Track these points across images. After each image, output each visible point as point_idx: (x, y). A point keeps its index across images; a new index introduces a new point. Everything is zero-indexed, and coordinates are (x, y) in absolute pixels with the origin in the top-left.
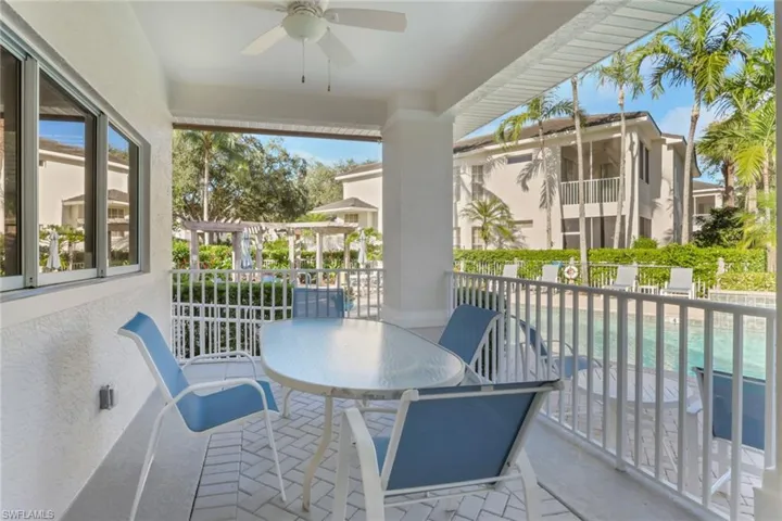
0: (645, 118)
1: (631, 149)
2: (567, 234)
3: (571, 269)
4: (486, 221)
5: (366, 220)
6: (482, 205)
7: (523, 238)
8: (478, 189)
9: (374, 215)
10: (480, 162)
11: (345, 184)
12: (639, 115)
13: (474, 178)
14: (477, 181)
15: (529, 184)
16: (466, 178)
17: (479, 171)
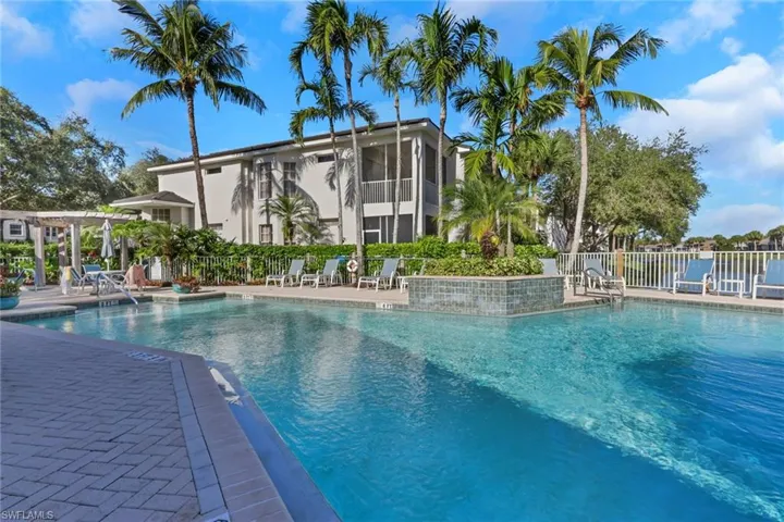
0: (425, 124)
1: (417, 152)
2: (367, 231)
3: (352, 264)
4: (289, 218)
5: (180, 217)
6: (285, 202)
7: (331, 235)
8: (290, 187)
9: (191, 211)
10: (292, 159)
11: (159, 176)
12: (423, 120)
13: (285, 175)
14: (289, 178)
15: (335, 183)
16: (278, 174)
17: (291, 168)
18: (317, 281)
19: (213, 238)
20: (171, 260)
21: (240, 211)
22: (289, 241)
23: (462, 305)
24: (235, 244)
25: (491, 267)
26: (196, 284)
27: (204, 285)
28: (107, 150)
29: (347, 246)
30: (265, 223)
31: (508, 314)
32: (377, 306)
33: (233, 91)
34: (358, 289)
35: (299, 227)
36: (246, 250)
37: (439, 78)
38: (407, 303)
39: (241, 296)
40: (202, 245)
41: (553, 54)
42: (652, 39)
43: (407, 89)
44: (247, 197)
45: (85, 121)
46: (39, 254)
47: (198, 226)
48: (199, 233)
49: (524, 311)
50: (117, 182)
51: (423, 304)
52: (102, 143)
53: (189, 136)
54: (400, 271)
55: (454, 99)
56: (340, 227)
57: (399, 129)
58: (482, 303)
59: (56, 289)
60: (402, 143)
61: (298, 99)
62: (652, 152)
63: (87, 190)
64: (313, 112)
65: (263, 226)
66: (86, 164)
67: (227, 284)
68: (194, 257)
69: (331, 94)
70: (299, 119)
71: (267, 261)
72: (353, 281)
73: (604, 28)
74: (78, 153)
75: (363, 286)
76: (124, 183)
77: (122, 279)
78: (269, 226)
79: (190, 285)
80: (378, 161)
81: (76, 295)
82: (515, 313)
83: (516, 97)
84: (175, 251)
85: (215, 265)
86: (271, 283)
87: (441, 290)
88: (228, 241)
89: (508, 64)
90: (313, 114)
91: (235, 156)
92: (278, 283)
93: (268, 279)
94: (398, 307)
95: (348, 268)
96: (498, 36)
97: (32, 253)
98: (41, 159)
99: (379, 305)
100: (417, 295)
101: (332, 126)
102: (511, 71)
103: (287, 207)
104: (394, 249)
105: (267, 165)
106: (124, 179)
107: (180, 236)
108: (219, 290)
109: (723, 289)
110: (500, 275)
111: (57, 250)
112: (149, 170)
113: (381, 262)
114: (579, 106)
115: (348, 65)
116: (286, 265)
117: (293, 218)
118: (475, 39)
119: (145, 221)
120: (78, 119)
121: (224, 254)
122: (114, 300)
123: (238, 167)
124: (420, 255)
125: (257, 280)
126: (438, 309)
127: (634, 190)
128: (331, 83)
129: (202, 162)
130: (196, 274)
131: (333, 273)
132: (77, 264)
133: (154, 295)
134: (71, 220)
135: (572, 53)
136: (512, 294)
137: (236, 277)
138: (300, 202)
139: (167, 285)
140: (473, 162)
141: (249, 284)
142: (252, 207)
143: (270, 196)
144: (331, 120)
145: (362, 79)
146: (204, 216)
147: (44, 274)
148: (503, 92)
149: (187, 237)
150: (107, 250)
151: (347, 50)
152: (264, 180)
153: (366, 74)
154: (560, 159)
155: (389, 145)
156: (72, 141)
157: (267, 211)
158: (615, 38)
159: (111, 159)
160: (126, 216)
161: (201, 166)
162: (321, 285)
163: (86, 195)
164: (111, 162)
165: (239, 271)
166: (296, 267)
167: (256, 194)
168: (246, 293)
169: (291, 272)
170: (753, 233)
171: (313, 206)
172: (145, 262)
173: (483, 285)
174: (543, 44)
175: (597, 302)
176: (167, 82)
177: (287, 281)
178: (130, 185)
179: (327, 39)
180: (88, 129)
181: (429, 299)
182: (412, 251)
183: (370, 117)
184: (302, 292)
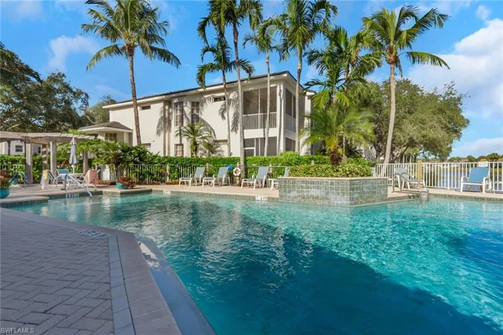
0: (286, 75)
1: (280, 94)
2: (246, 148)
3: (237, 170)
4: (194, 139)
5: (123, 138)
6: (192, 128)
7: (222, 151)
8: (195, 118)
9: (130, 135)
10: (197, 99)
11: (110, 112)
12: (284, 72)
13: (192, 110)
14: (195, 112)
15: (226, 115)
16: (187, 110)
17: (196, 105)
18: (213, 181)
19: (144, 152)
20: (116, 167)
21: (162, 134)
22: (194, 155)
23: (317, 198)
24: (159, 157)
25: (337, 171)
26: (132, 183)
27: (137, 184)
28: (77, 94)
29: (233, 158)
30: (179, 143)
31: (351, 204)
32: (256, 199)
33: (159, 53)
34: (242, 187)
35: (201, 146)
36: (166, 160)
37: (299, 38)
38: (278, 196)
39: (162, 191)
40: (137, 157)
41: (373, 26)
42: (441, 15)
43: (274, 50)
44: (167, 124)
45: (63, 75)
46: (29, 162)
47: (135, 144)
48: (135, 148)
49: (361, 203)
50: (83, 116)
51: (290, 197)
52: (74, 90)
53: (130, 82)
54: (270, 175)
55: (306, 56)
56: (229, 145)
57: (269, 79)
58: (332, 196)
59: (39, 186)
60: (271, 88)
61: (202, 58)
62: (433, 97)
63: (64, 121)
64: (211, 67)
65: (177, 145)
66: (63, 104)
67: (153, 184)
68: (131, 165)
69: (224, 54)
70: (203, 71)
71: (180, 168)
72: (238, 182)
73: (406, 8)
74: (58, 96)
75: (245, 185)
76: (88, 117)
77: (82, 179)
78: (181, 145)
79: (127, 183)
80: (254, 101)
81: (52, 189)
82: (355, 204)
83: (350, 54)
84: (118, 161)
85: (145, 170)
86: (183, 183)
87: (302, 187)
88: (154, 154)
89: (344, 32)
90: (212, 67)
91: (160, 98)
92: (187, 183)
93: (180, 180)
94: (271, 199)
95: (234, 173)
96: (338, 11)
97: (24, 162)
98: (34, 100)
99: (258, 198)
100: (285, 191)
101: (224, 76)
102: (346, 36)
103: (193, 132)
104: (265, 160)
105: (180, 103)
106: (87, 114)
107: (123, 151)
108: (148, 187)
109: (496, 188)
110: (344, 176)
111: (41, 159)
112: (104, 107)
113: (256, 169)
114: (390, 62)
115: (236, 33)
116: (193, 170)
117: (198, 139)
118: (322, 13)
119: (99, 140)
120: (59, 74)
121: (151, 163)
122: (76, 193)
123: (161, 105)
124: (283, 164)
125: (173, 181)
126: (300, 201)
127: (423, 122)
128: (224, 46)
129: (138, 101)
130: (133, 176)
131: (224, 177)
132: (54, 169)
133: (104, 190)
134: (51, 139)
135: (385, 26)
136: (353, 190)
137: (159, 179)
138: (202, 128)
139: (113, 184)
140: (320, 99)
141: (168, 184)
142: (170, 131)
143: (182, 124)
144: (223, 72)
145: (244, 44)
146: (138, 137)
147: (32, 176)
148: (340, 51)
149: (127, 151)
150: (73, 159)
151: (235, 23)
152: (179, 114)
153: (247, 40)
154: (374, 101)
155: (261, 90)
156: (55, 89)
157: (180, 134)
158: (413, 16)
159: (80, 100)
160: (87, 137)
161: (137, 105)
162: (216, 185)
163: (63, 125)
164: (80, 103)
165: (162, 175)
166: (200, 172)
167: (173, 122)
168: (166, 190)
169: (196, 176)
170: (493, 154)
171: (211, 131)
172: (99, 168)
173: (332, 184)
174: (366, 20)
175: (410, 197)
176: (116, 46)
177: (193, 182)
178: (91, 118)
179: (222, 15)
180: (65, 80)
181: (294, 194)
182: (277, 161)
183: (249, 71)
184: (203, 189)
